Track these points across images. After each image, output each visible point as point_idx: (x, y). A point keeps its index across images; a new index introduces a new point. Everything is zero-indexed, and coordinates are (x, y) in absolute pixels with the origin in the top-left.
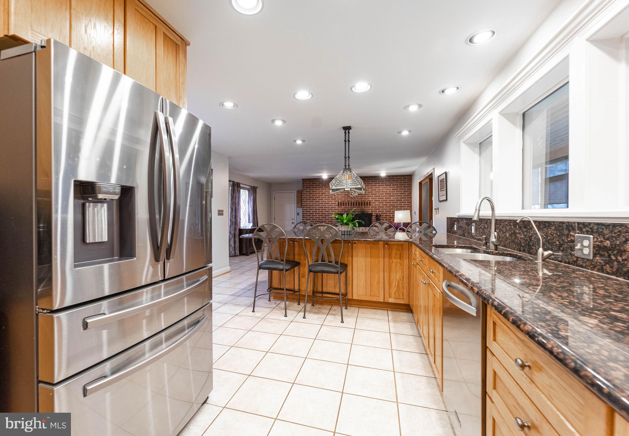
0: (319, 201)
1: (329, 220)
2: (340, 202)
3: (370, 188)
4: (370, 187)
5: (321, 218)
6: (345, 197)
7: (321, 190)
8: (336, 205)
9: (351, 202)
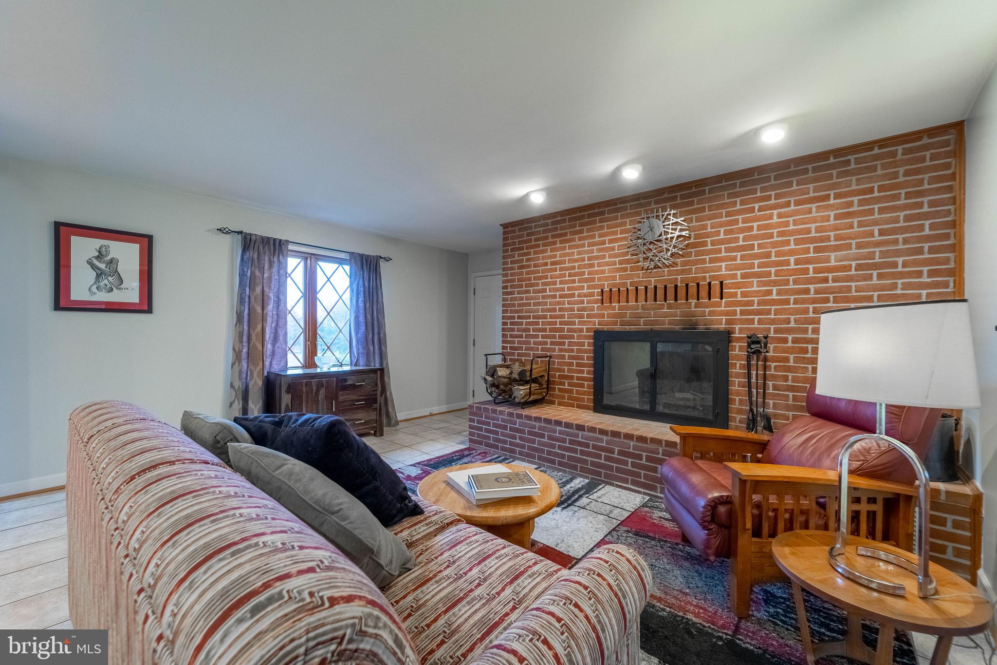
0: (544, 291)
1: (572, 351)
2: (606, 289)
3: (721, 225)
4: (724, 219)
5: (549, 346)
6: (625, 270)
7: (551, 252)
8: (596, 302)
9: (646, 288)
